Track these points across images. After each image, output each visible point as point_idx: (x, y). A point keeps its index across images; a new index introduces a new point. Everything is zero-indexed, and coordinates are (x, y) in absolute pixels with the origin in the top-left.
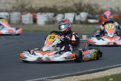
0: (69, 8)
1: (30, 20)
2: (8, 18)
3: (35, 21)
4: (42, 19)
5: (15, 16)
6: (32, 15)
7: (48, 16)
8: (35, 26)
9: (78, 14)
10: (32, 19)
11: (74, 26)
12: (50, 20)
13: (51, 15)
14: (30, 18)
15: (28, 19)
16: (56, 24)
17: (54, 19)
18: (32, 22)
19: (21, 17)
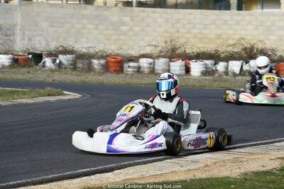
0: (237, 53)
1: (181, 70)
2: (152, 65)
3: (188, 70)
4: (197, 68)
5: (161, 63)
6: (184, 63)
7: (206, 64)
8: (188, 77)
9: (247, 62)
10: (184, 68)
11: (240, 78)
12: (208, 70)
13: (209, 62)
14: (181, 66)
15: (178, 68)
16: (216, 75)
17: (214, 68)
18: (184, 72)
19: (169, 66)
